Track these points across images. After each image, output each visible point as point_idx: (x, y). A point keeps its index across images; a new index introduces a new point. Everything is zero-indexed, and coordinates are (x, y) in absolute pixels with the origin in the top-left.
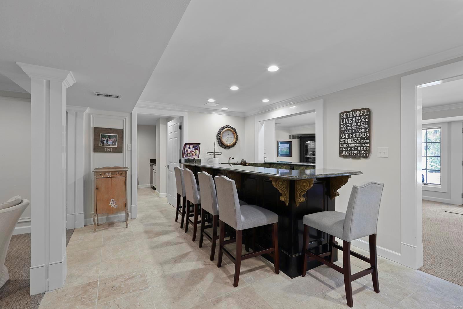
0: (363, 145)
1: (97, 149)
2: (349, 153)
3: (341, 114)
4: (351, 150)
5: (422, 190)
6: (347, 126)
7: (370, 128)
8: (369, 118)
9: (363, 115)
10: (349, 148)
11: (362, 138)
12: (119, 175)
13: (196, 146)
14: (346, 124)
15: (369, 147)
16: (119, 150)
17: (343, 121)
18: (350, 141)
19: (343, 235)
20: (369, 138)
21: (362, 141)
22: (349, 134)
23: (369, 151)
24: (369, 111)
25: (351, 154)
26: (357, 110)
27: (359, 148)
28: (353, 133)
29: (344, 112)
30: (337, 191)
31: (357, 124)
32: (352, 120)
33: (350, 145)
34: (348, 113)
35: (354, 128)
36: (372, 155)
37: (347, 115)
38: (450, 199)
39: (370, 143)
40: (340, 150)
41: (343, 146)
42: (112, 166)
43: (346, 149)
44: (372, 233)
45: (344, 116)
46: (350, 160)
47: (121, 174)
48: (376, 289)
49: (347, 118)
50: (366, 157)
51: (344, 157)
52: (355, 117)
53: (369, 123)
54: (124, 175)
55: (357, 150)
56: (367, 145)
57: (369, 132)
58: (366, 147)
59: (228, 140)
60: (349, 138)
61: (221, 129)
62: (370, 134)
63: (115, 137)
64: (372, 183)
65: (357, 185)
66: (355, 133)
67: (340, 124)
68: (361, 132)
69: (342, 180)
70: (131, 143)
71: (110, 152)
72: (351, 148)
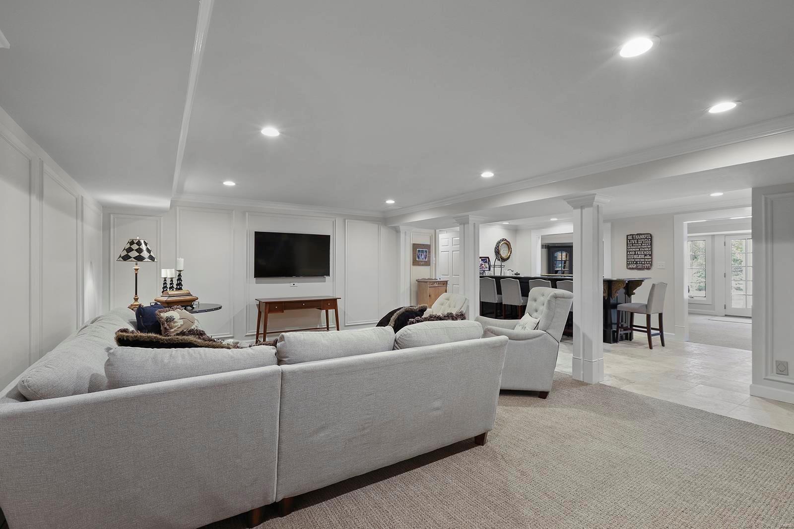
0: (646, 260)
1: (415, 263)
2: (635, 265)
3: (627, 236)
4: (637, 263)
5: (689, 303)
6: (633, 245)
7: (651, 248)
8: (651, 240)
9: (646, 238)
10: (635, 262)
11: (645, 255)
12: (442, 285)
13: (484, 260)
14: (632, 244)
15: (651, 262)
16: (427, 264)
17: (630, 242)
18: (635, 257)
19: (647, 311)
20: (651, 255)
21: (646, 257)
22: (635, 251)
23: (651, 265)
24: (651, 236)
25: (637, 266)
26: (641, 234)
27: (643, 263)
28: (638, 251)
29: (630, 235)
30: (634, 291)
31: (642, 244)
32: (637, 241)
33: (636, 260)
34: (634, 236)
35: (640, 247)
36: (654, 267)
37: (633, 237)
38: (714, 310)
39: (651, 258)
40: (627, 264)
41: (629, 260)
42: (427, 278)
43: (633, 263)
44: (660, 313)
45: (630, 238)
46: (636, 271)
47: (444, 284)
48: (663, 345)
49: (633, 239)
50: (648, 269)
51: (630, 269)
52: (640, 239)
53: (651, 244)
54: (445, 285)
55: (642, 264)
56: (649, 260)
57: (651, 250)
58: (649, 262)
59: (504, 253)
60: (635, 254)
61: (499, 242)
62: (651, 252)
63: (426, 251)
64: (661, 283)
65: (654, 283)
66: (640, 251)
67: (627, 244)
68: (645, 251)
69: (637, 283)
70: (436, 257)
71: (423, 265)
72: (637, 262)
